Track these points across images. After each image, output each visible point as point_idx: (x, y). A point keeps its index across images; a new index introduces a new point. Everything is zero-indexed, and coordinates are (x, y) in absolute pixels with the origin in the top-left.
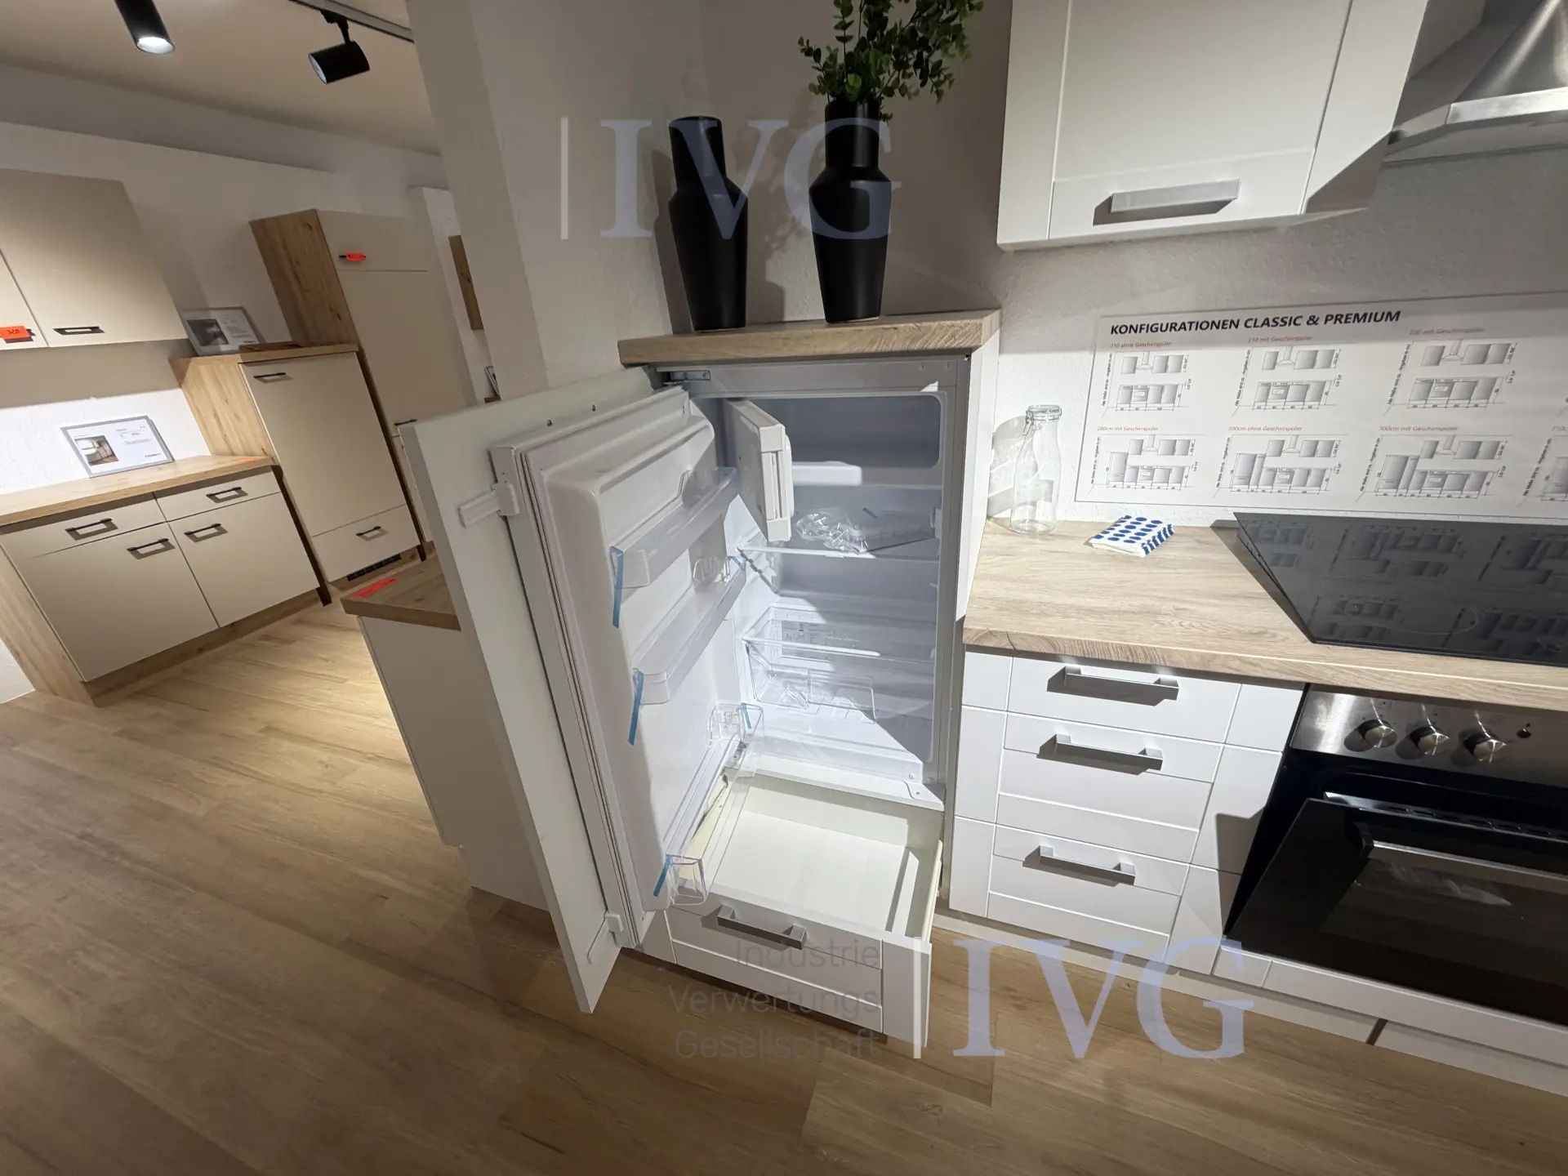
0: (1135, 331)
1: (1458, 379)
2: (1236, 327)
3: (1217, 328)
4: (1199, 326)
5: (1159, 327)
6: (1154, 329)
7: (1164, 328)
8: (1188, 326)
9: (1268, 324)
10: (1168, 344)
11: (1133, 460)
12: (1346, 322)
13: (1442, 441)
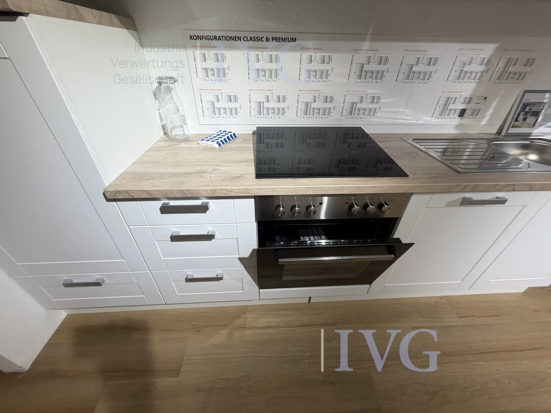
0: (201, 39)
1: (318, 70)
2: (240, 40)
3: (233, 40)
4: (226, 38)
5: (210, 37)
6: (208, 39)
7: (212, 39)
8: (221, 38)
9: (252, 40)
10: (216, 47)
11: (217, 105)
12: (279, 41)
13: (317, 95)
